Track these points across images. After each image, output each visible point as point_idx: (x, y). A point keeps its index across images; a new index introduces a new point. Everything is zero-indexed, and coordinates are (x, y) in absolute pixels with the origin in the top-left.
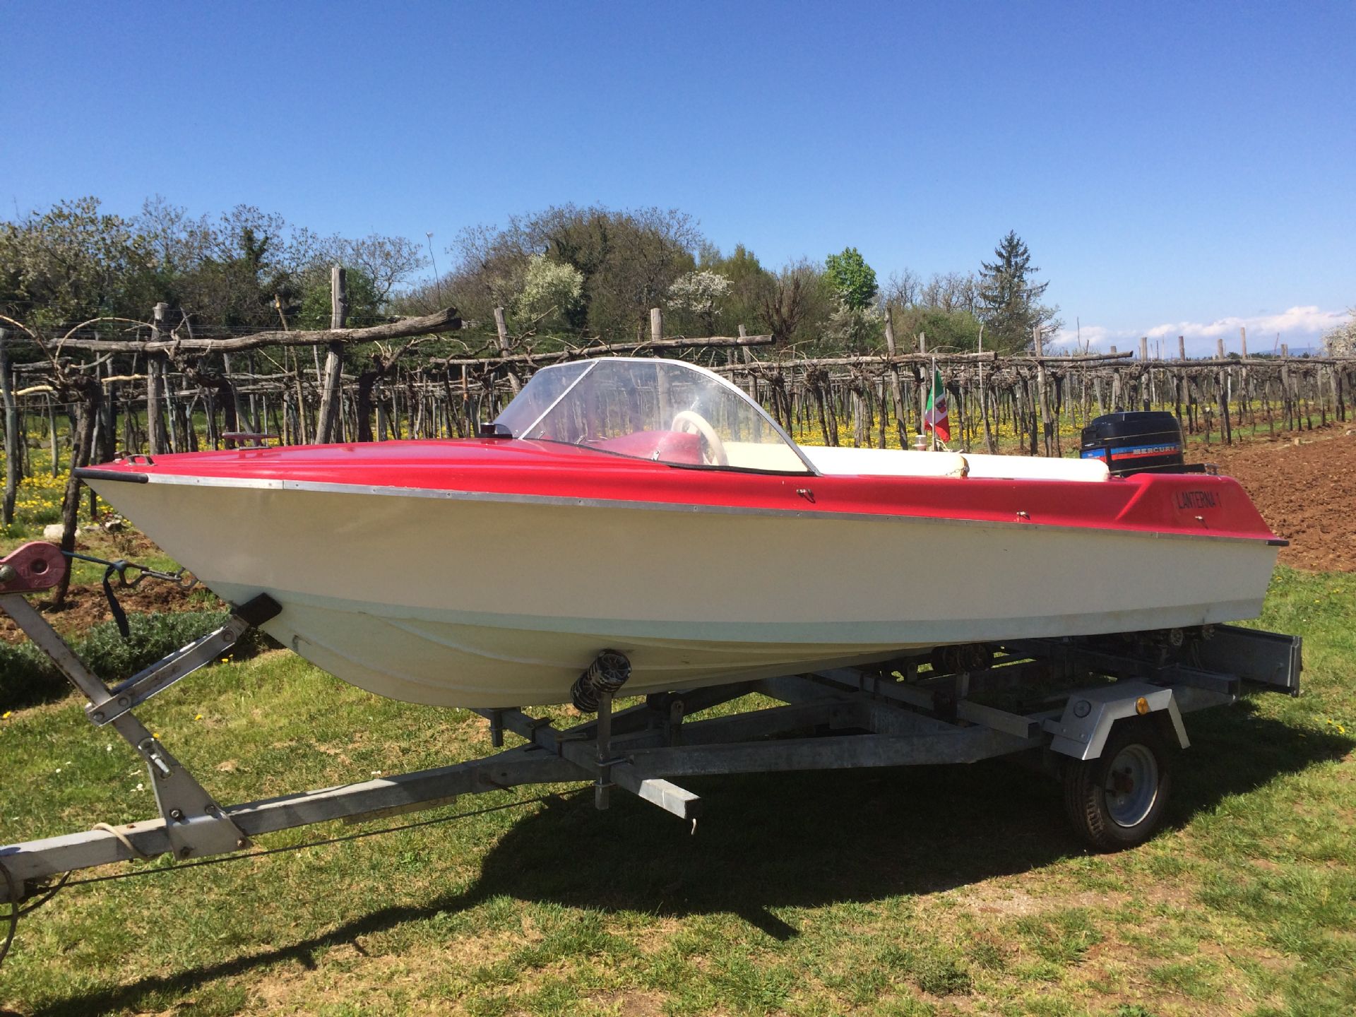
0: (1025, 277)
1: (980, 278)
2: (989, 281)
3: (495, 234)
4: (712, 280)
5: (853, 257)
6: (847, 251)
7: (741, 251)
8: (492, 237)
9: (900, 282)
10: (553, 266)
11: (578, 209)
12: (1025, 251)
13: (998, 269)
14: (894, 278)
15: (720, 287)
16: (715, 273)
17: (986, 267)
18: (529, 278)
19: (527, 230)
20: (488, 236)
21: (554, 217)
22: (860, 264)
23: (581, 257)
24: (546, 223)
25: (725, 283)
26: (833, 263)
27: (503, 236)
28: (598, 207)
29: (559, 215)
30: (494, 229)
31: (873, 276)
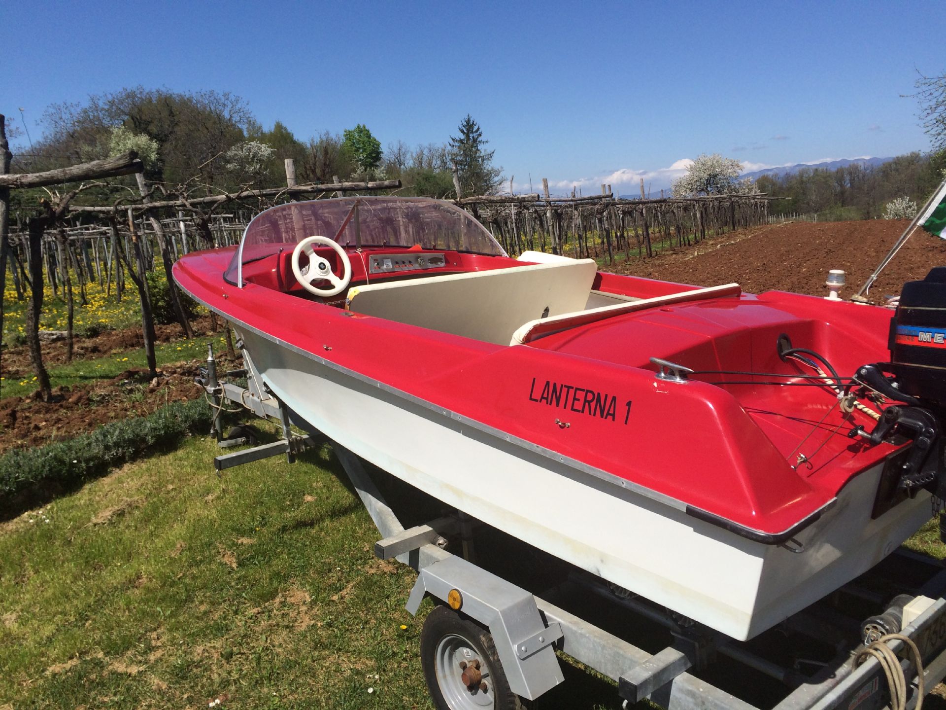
0: (479, 148)
1: (450, 148)
2: (456, 150)
3: (79, 110)
4: (260, 148)
5: (363, 131)
6: (358, 127)
7: (279, 127)
8: (77, 112)
9: (396, 151)
10: (131, 135)
11: (147, 90)
12: (478, 129)
13: (461, 141)
14: (391, 147)
15: (266, 153)
16: (261, 143)
17: (453, 140)
18: (112, 145)
19: (106, 107)
20: (72, 110)
21: (128, 96)
22: (369, 137)
23: (153, 129)
24: (121, 102)
25: (269, 150)
26: (349, 135)
27: (85, 112)
28: (163, 89)
29: (131, 95)
30: (77, 105)
31: (379, 145)
